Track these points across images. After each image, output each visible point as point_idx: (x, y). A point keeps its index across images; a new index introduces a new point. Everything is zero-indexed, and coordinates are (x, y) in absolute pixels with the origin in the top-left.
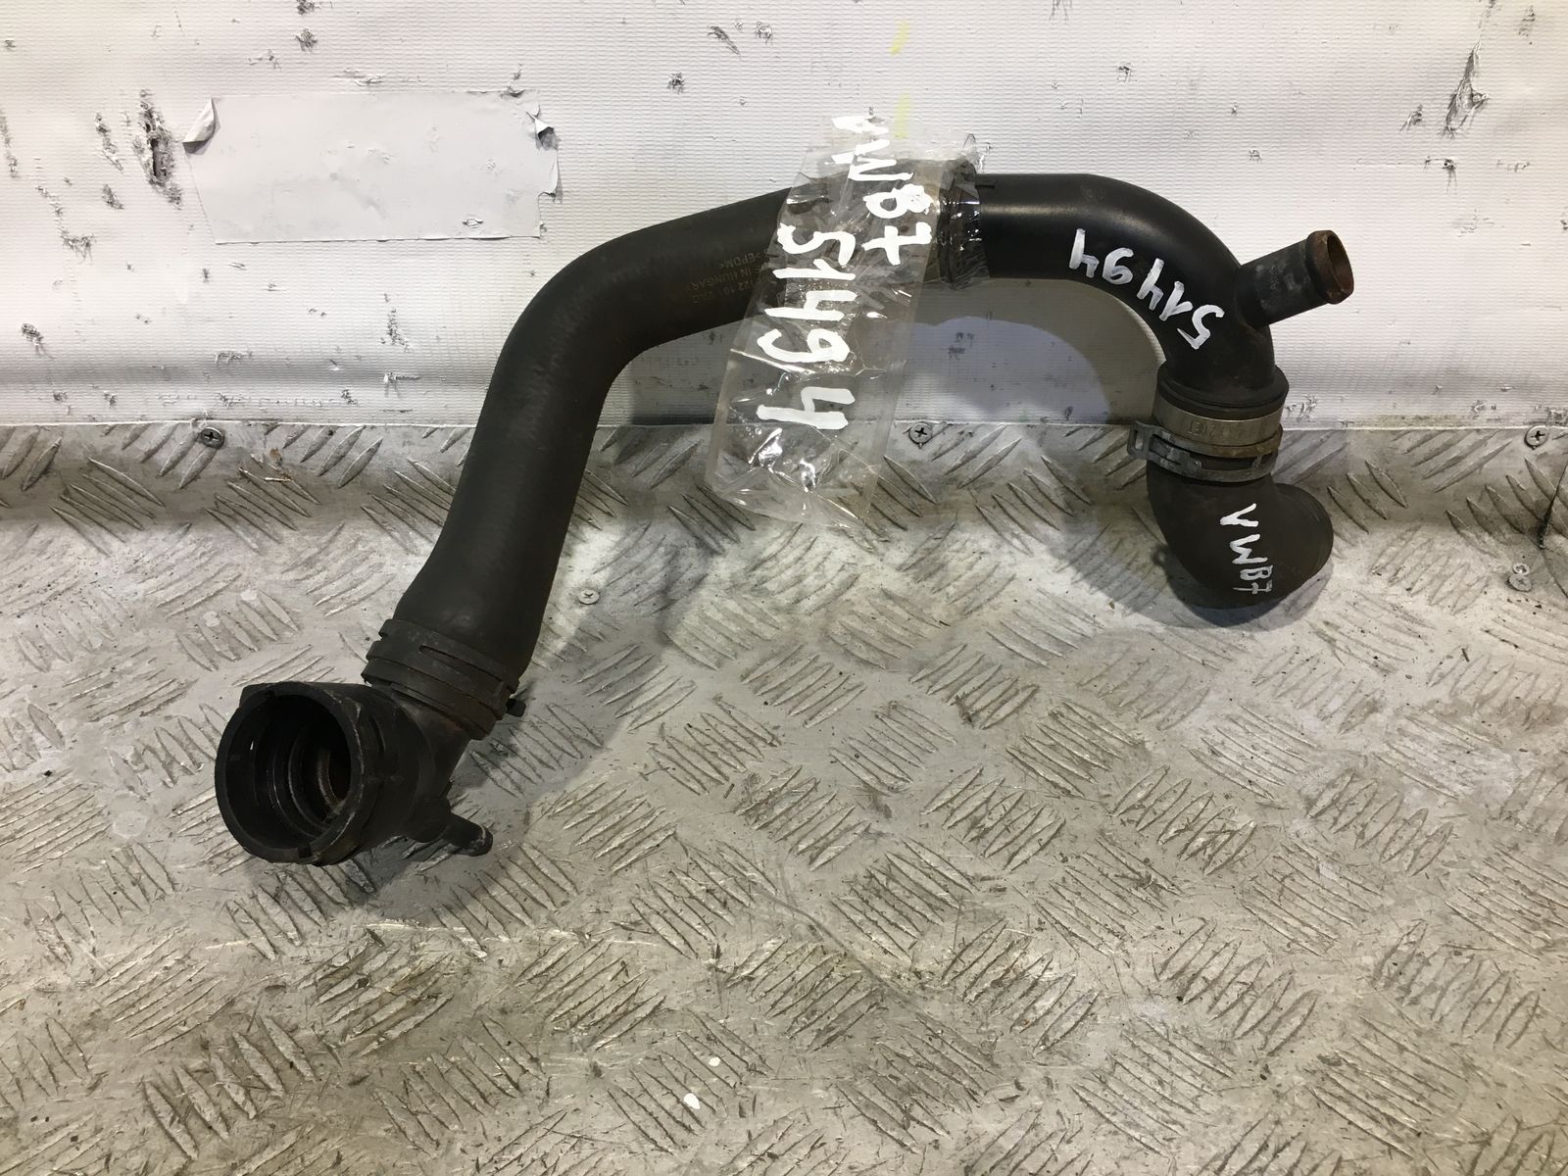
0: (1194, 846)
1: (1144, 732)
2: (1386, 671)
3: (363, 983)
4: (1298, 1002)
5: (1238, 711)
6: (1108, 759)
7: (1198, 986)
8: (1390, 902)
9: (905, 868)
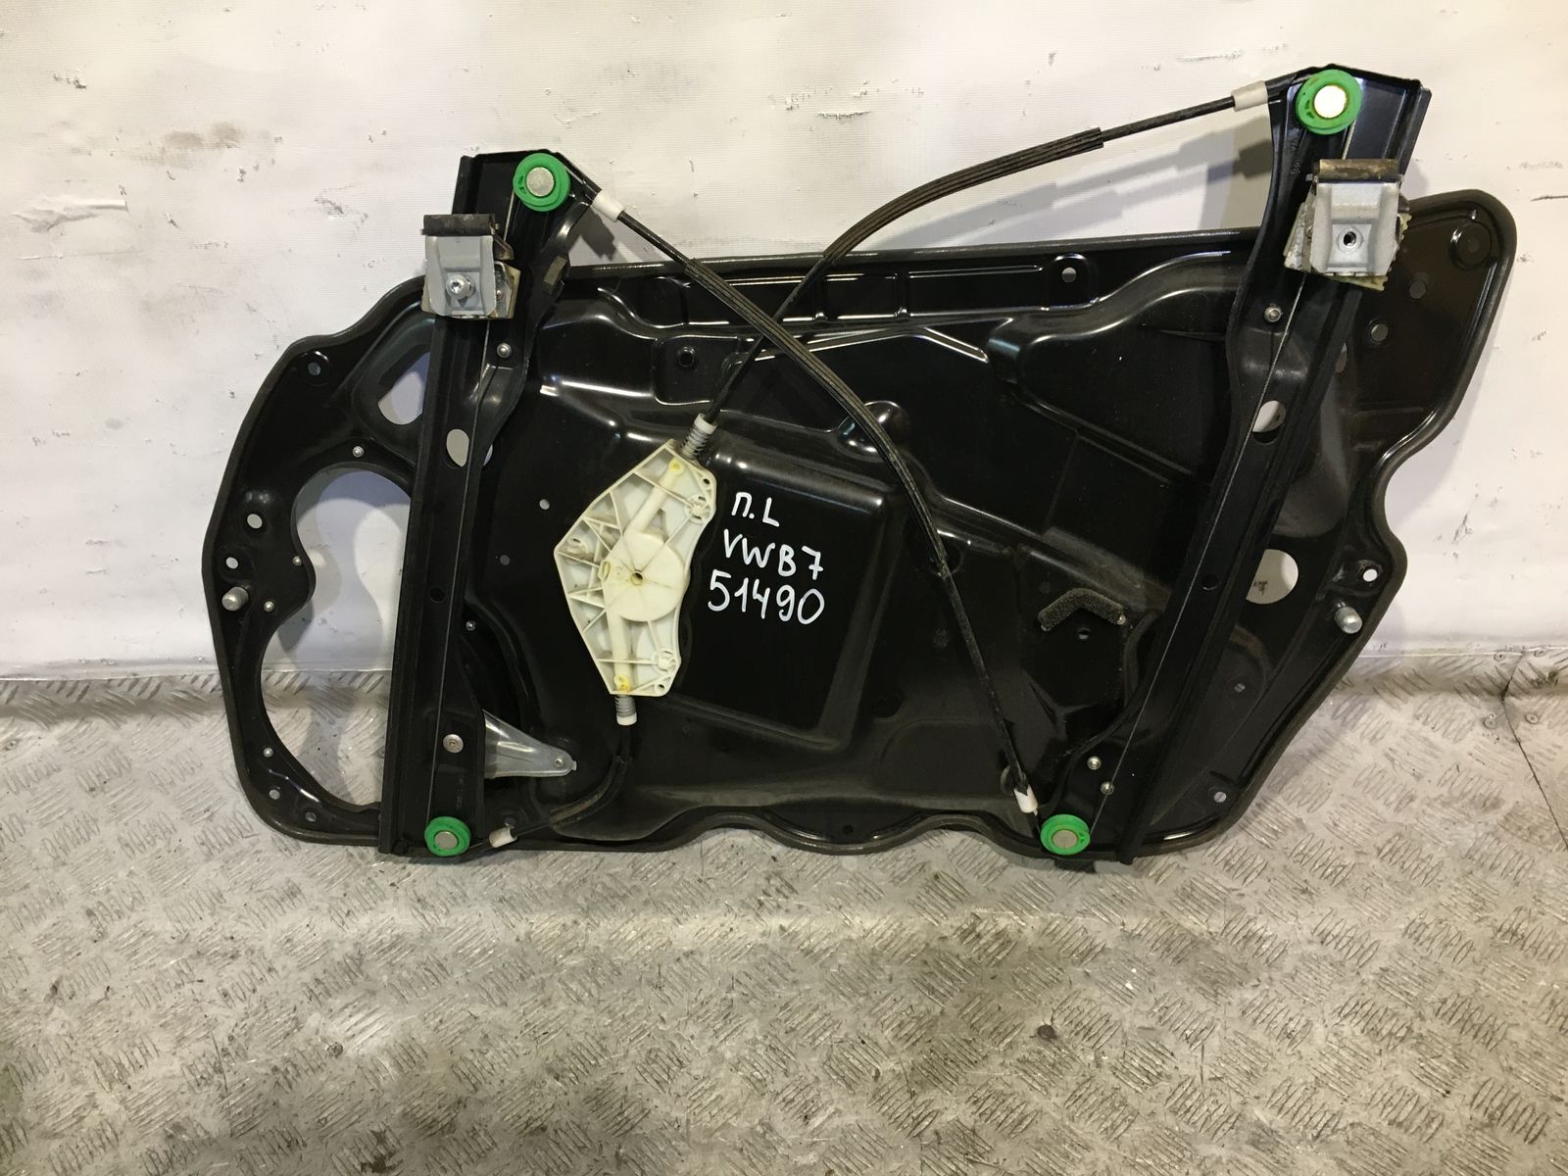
0: (1327, 873)
1: (1302, 813)
2: (1418, 777)
3: (979, 936)
4: (1372, 945)
5: (1345, 801)
6: (1285, 828)
7: (1330, 938)
8: (1413, 899)
9: (1198, 885)
